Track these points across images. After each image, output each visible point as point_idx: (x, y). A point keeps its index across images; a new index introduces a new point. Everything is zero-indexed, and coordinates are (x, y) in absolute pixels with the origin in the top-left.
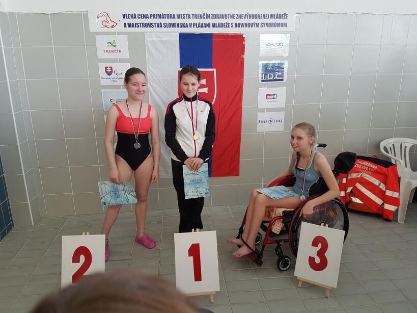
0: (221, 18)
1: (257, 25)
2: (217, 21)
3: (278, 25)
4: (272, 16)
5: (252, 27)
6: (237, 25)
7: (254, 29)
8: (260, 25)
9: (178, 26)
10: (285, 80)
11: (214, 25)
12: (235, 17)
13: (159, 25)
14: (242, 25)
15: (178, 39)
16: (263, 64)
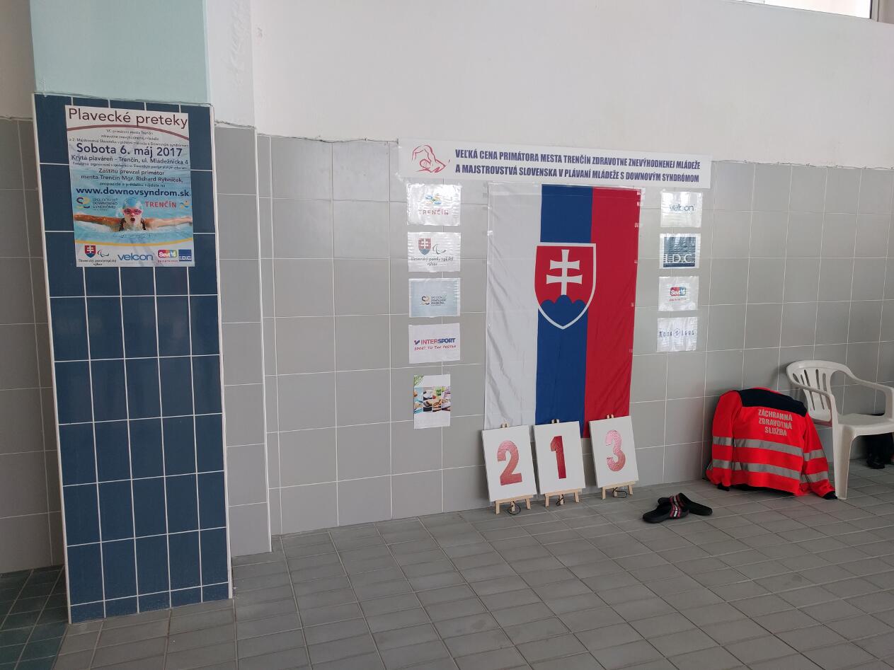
0: (606, 163)
1: (658, 176)
2: (600, 168)
3: (688, 178)
4: (679, 164)
5: (650, 179)
6: (630, 176)
7: (653, 183)
8: (662, 177)
9: (541, 172)
10: (697, 266)
11: (596, 174)
12: (628, 163)
13: (513, 171)
14: (638, 176)
15: (541, 194)
16: (666, 238)
